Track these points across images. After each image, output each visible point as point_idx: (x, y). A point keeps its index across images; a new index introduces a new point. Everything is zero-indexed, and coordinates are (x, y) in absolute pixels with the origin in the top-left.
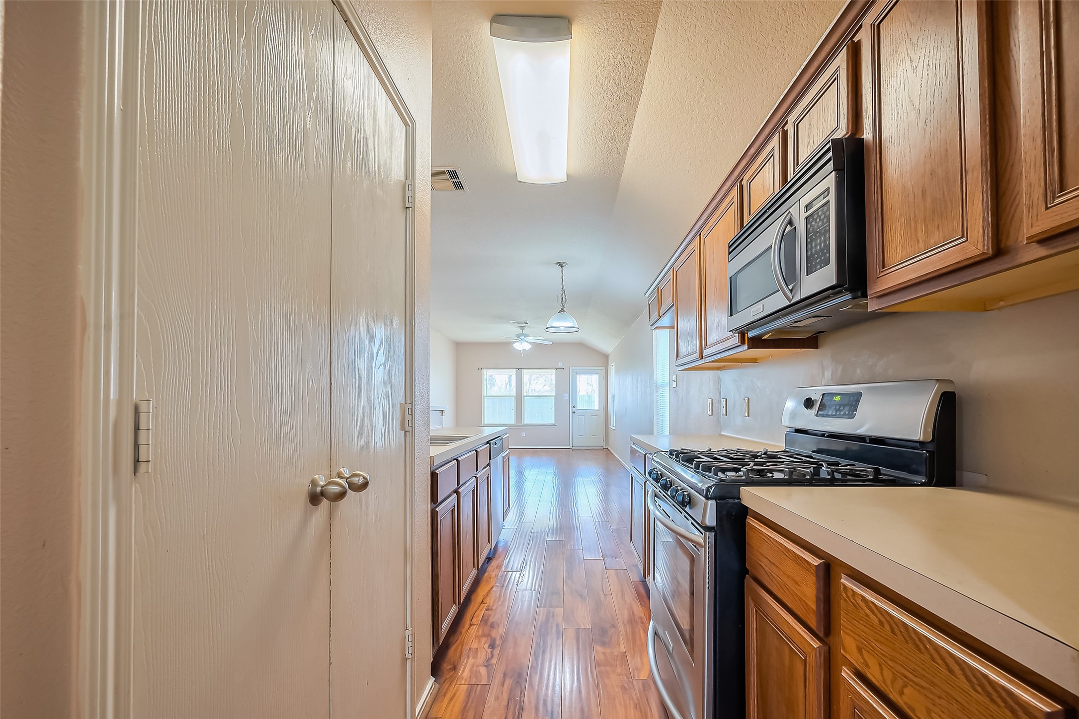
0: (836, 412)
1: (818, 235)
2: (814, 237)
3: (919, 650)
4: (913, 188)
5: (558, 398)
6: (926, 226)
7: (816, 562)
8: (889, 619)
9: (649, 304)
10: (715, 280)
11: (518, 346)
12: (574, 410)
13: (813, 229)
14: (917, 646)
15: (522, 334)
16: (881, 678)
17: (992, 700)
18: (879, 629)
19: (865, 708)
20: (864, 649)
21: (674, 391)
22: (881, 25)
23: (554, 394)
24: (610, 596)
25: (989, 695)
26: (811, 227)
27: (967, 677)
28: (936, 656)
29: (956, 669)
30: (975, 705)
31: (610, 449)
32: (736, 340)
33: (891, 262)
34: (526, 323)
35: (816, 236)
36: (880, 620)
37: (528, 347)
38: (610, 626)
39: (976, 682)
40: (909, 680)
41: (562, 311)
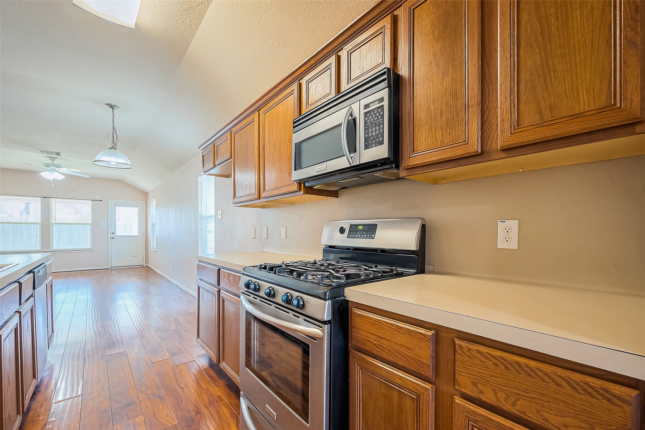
0: (361, 236)
1: (374, 125)
2: (370, 126)
3: (532, 377)
4: (434, 110)
5: (95, 225)
6: (442, 132)
7: (430, 333)
8: (503, 361)
9: (203, 156)
10: (275, 145)
11: (47, 175)
12: (113, 236)
13: (370, 121)
14: (529, 374)
15: (53, 165)
16: (495, 399)
17: (593, 396)
18: (494, 369)
19: (479, 420)
20: (479, 383)
21: (219, 222)
22: (415, 10)
23: (90, 222)
24: (186, 388)
25: (590, 394)
26: (368, 119)
27: (572, 387)
28: (546, 378)
29: (564, 383)
30: (579, 402)
31: (150, 266)
32: (295, 187)
33: (419, 149)
34: (58, 154)
35: (372, 125)
36: (494, 364)
37: (60, 177)
38: (195, 414)
39: (579, 388)
40: (521, 396)
41: (113, 148)
